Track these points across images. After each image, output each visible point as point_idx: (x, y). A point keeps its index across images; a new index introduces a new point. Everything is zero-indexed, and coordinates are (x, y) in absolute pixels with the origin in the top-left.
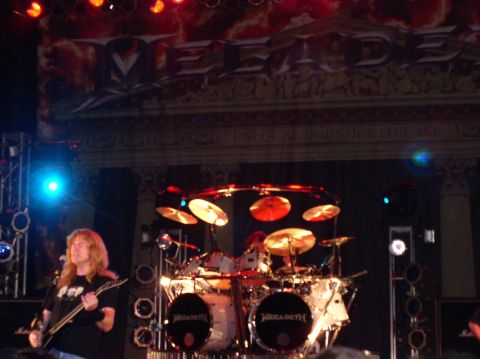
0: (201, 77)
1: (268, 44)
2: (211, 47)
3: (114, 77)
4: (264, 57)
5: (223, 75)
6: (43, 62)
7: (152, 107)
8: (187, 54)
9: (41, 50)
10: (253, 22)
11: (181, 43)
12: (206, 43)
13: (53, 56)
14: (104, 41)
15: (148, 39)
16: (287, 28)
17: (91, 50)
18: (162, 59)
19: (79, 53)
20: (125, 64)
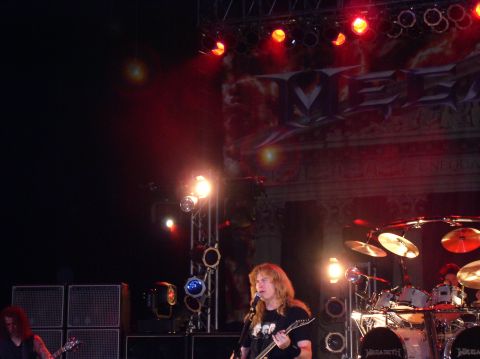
0: (384, 107)
1: (453, 71)
2: (394, 77)
3: (297, 111)
4: (450, 85)
5: (406, 105)
6: (228, 98)
7: (335, 140)
8: (370, 85)
9: (225, 87)
10: (437, 50)
11: (363, 74)
12: (389, 73)
13: (237, 93)
14: (286, 76)
15: (330, 72)
16: (472, 54)
17: (274, 86)
18: (345, 90)
19: (262, 89)
20: (307, 98)
